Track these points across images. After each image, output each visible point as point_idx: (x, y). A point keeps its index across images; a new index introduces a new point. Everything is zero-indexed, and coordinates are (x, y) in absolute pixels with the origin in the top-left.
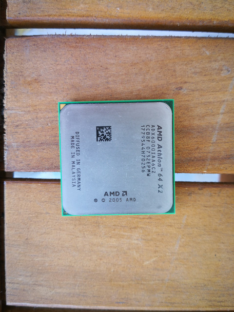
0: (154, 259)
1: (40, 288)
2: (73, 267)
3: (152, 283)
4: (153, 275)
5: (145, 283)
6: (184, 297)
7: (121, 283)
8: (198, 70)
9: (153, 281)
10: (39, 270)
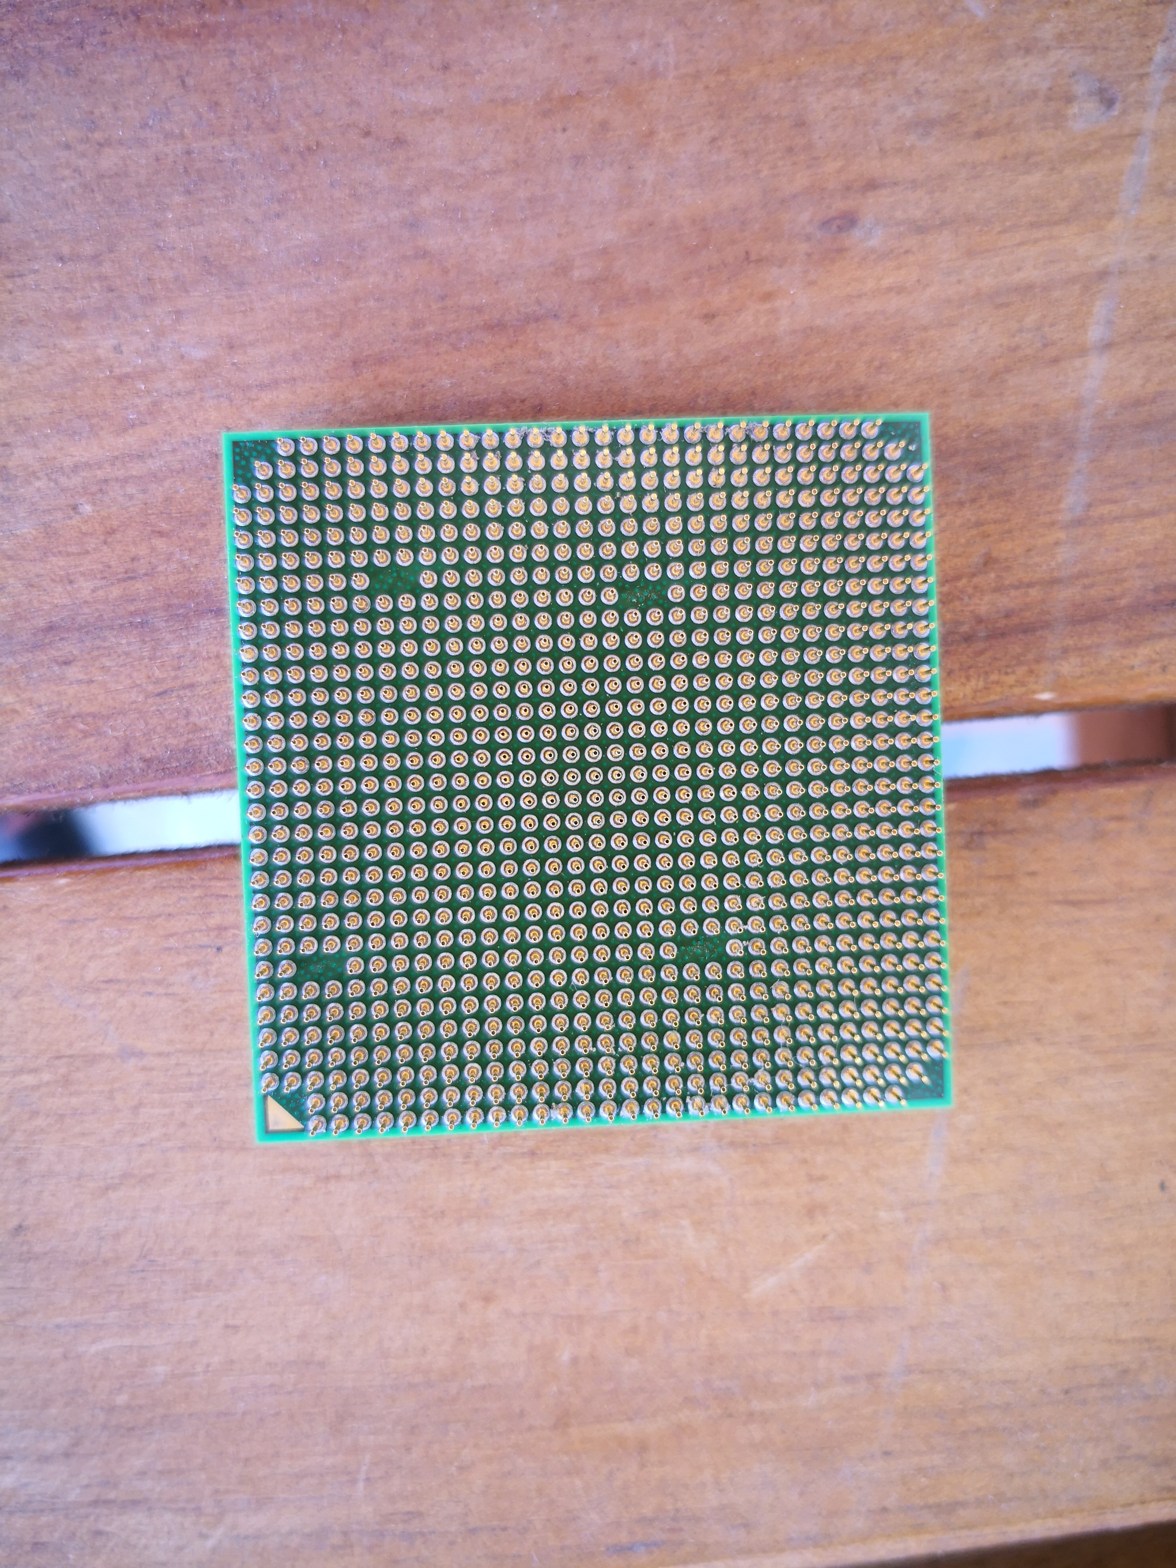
0: (810, 1255)
1: (135, 1519)
2: (322, 1364)
3: (809, 1400)
4: (814, 1354)
5: (769, 1406)
6: (1008, 1459)
7: (627, 1429)
8: (936, 108)
9: (818, 1386)
10: (112, 1409)
